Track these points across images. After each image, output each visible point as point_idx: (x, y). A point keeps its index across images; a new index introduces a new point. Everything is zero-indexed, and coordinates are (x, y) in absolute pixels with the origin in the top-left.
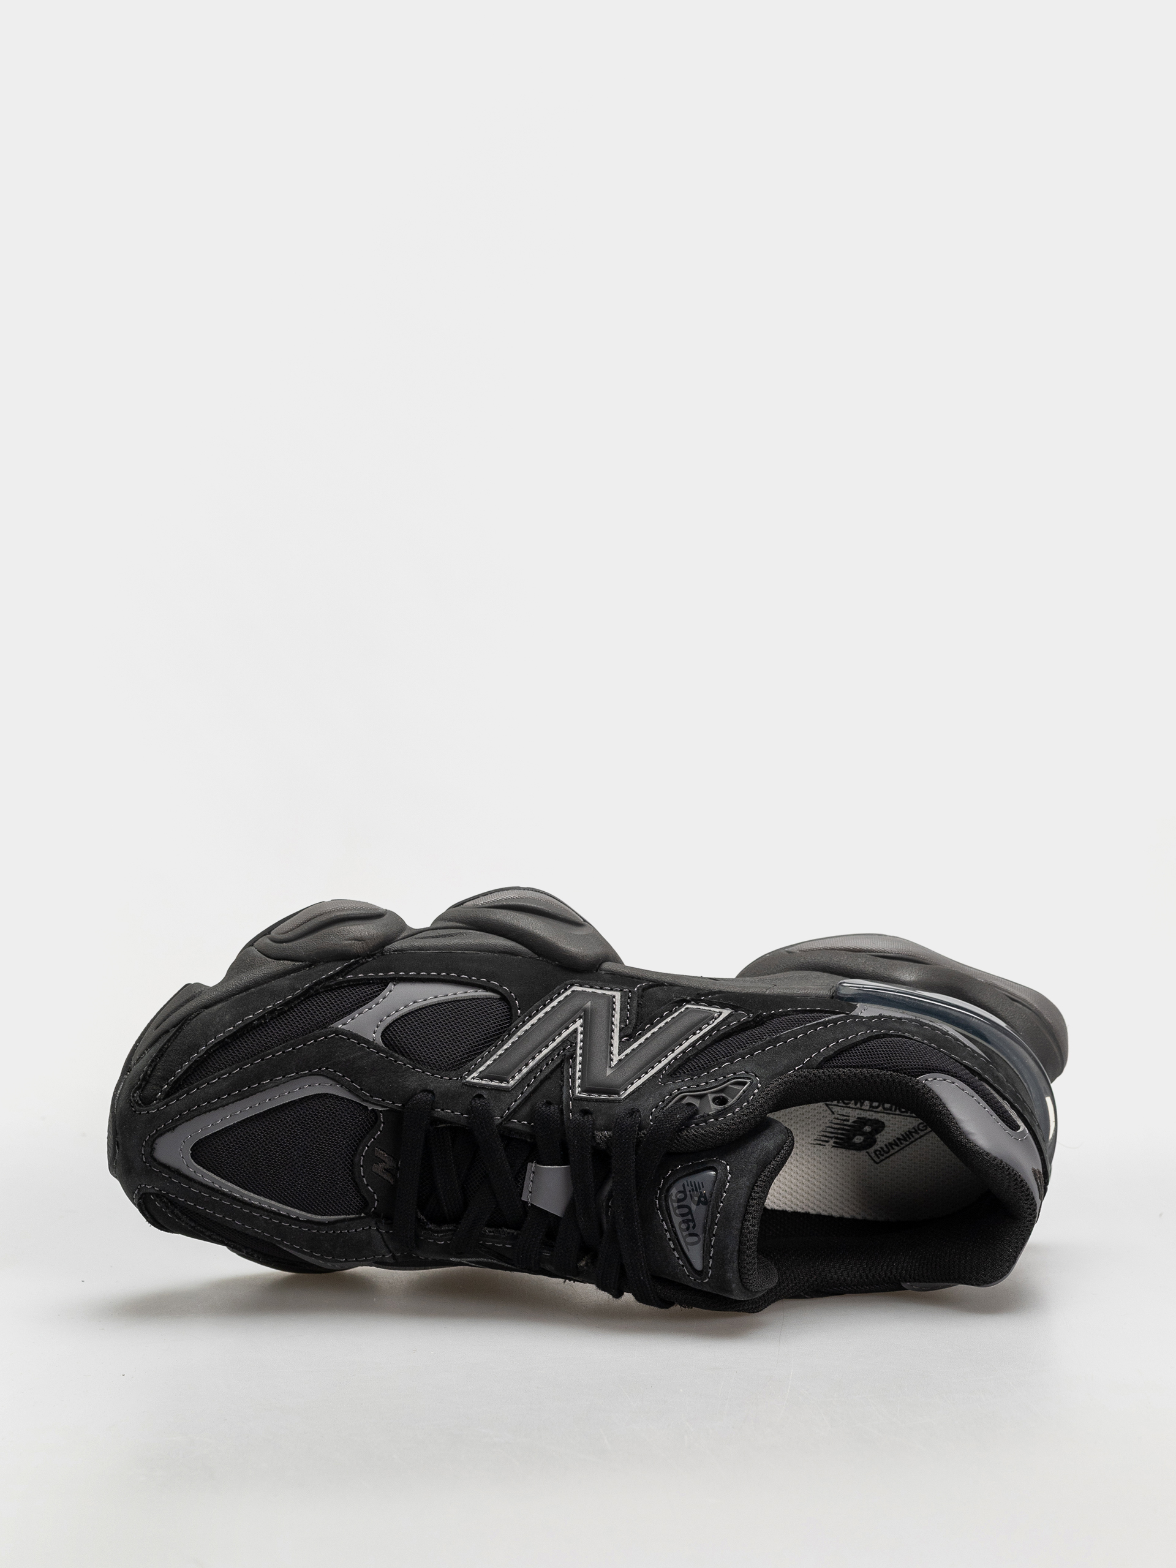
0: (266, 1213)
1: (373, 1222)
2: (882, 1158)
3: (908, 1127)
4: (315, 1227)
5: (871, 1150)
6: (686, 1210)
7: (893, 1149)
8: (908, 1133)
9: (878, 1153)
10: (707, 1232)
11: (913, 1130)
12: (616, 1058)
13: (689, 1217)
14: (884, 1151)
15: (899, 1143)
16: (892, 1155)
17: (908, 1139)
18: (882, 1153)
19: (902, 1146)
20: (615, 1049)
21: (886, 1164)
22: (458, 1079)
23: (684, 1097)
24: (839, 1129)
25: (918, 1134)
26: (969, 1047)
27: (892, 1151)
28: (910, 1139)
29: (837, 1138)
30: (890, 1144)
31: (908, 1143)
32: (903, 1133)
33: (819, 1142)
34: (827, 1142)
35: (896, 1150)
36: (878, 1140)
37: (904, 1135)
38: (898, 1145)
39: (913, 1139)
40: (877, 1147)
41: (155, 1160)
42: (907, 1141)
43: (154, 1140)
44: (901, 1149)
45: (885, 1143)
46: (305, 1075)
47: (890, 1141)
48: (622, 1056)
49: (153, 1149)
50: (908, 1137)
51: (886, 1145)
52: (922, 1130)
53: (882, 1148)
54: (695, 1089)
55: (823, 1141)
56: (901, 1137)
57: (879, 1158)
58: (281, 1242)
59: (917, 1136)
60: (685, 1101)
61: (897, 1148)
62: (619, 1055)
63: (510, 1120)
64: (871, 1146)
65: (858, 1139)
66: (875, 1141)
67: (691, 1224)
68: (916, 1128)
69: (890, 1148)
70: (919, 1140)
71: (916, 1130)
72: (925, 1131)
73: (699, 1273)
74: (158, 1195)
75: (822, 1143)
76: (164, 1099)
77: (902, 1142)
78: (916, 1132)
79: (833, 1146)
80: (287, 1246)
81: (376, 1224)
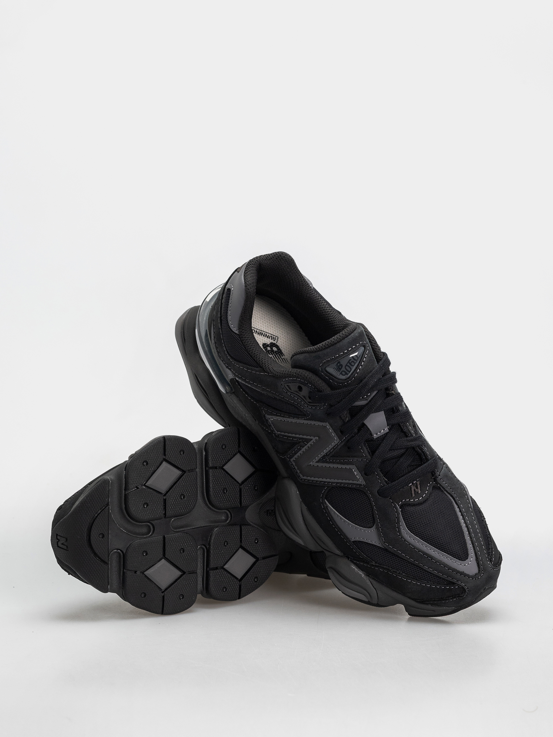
0: (465, 519)
1: (438, 479)
2: (275, 337)
3: (257, 336)
4: (456, 499)
5: (275, 342)
6: (347, 367)
7: (268, 335)
8: (259, 334)
9: (274, 339)
10: (349, 353)
11: (257, 333)
12: (314, 439)
13: (348, 364)
14: (272, 338)
15: (265, 335)
16: (271, 334)
17: (261, 333)
18: (273, 338)
19: (265, 333)
20: (311, 443)
21: (276, 334)
22: (366, 487)
23: (309, 402)
24: (277, 358)
25: (256, 331)
26: (214, 331)
27: (270, 335)
28: (260, 332)
29: (281, 357)
30: (268, 337)
31: (263, 332)
32: (261, 336)
33: (287, 361)
34: (284, 359)
35: (268, 334)
36: (270, 342)
37: (261, 335)
38: (266, 335)
39: (260, 331)
40: (272, 341)
41: (479, 571)
42: (262, 333)
43: (473, 577)
44: (267, 333)
45: (269, 339)
46: (407, 542)
47: (267, 338)
48: (312, 437)
49: (476, 574)
50: (260, 334)
51: (269, 338)
52: (255, 330)
53: (271, 339)
54: (303, 401)
55: (285, 360)
56: (262, 335)
57: (275, 338)
58: (471, 507)
59: (258, 331)
60: (310, 401)
61: (267, 334)
62: (312, 439)
63: (365, 457)
64: (274, 344)
65: (275, 349)
66: (271, 343)
67: (350, 361)
68: (255, 332)
69: (269, 337)
70: (258, 329)
71: (256, 332)
72: (254, 329)
73: (364, 346)
74: (491, 561)
75: (286, 360)
76: (456, 584)
77: (264, 334)
78: (257, 332)
79: (284, 355)
80: (471, 505)
81: (438, 477)
